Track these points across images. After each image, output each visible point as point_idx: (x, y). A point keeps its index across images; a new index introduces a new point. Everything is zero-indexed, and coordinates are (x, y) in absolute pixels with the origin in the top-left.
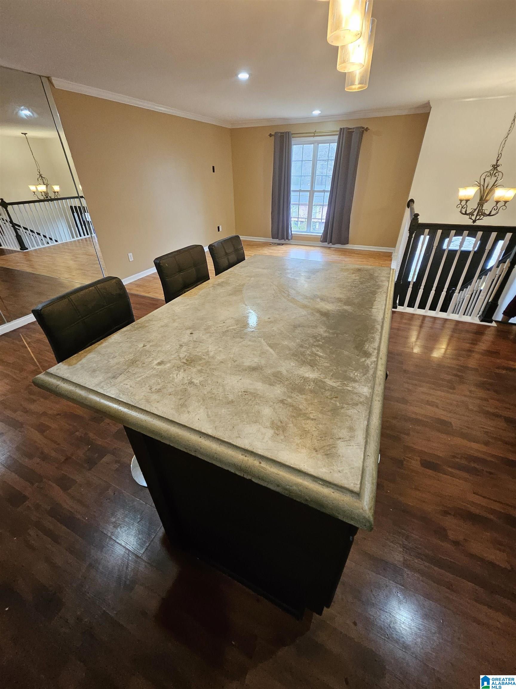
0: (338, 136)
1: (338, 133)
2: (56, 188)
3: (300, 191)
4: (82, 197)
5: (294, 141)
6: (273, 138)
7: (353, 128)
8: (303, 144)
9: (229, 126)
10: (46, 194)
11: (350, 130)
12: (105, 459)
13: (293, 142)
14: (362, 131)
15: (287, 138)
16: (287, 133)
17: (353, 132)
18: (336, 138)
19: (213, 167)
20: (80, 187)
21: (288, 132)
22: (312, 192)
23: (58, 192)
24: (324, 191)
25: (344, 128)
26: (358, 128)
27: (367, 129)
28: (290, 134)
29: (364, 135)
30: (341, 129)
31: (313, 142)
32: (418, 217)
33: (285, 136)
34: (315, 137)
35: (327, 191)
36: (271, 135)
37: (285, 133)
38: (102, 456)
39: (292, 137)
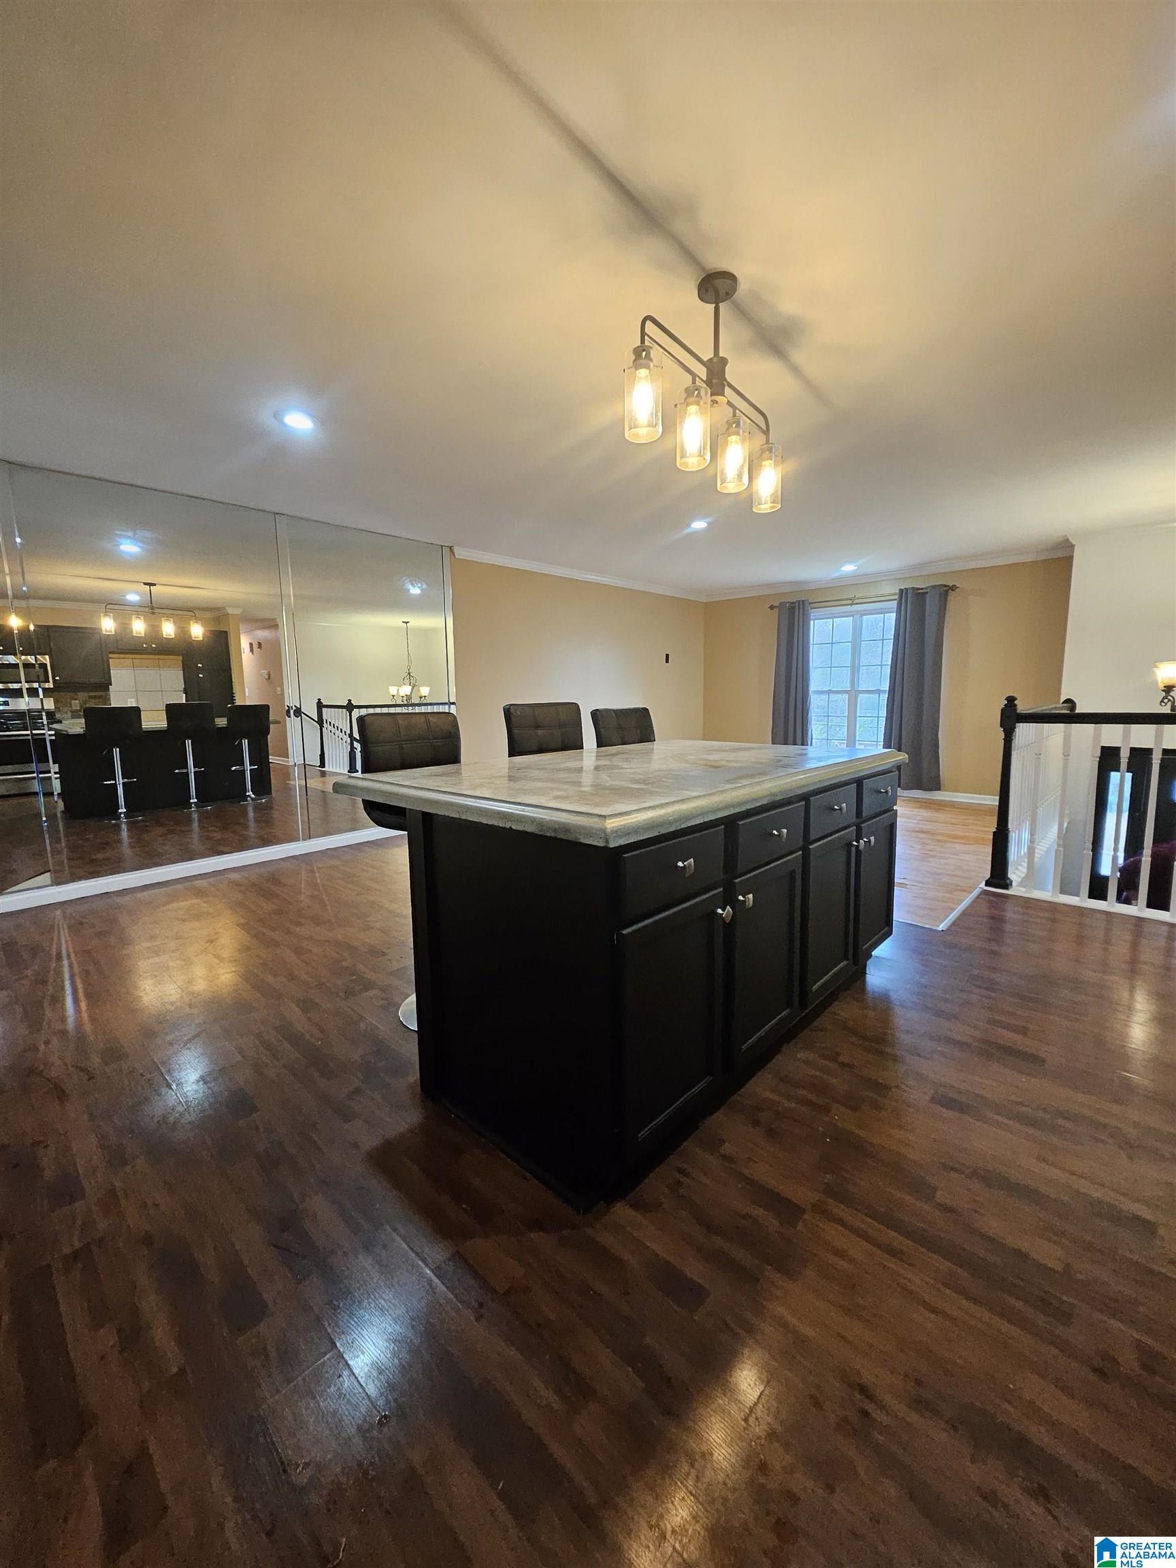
0: (896, 602)
1: (897, 597)
2: (425, 691)
3: (830, 692)
4: (454, 703)
5: (813, 613)
6: (776, 610)
7: (927, 588)
8: (833, 618)
9: (704, 600)
10: (409, 697)
11: (919, 591)
12: (371, 993)
13: (812, 615)
14: (945, 592)
15: (801, 610)
16: (801, 603)
17: (927, 593)
18: (894, 604)
19: (667, 656)
20: (453, 690)
21: (803, 601)
22: (853, 694)
23: (425, 697)
24: (879, 692)
25: (906, 589)
26: (934, 587)
27: (953, 588)
28: (807, 604)
29: (949, 598)
30: (901, 591)
31: (852, 613)
32: (1015, 702)
33: (797, 608)
34: (853, 606)
35: (884, 692)
36: (772, 607)
37: (797, 605)
38: (366, 989)
39: (812, 609)
